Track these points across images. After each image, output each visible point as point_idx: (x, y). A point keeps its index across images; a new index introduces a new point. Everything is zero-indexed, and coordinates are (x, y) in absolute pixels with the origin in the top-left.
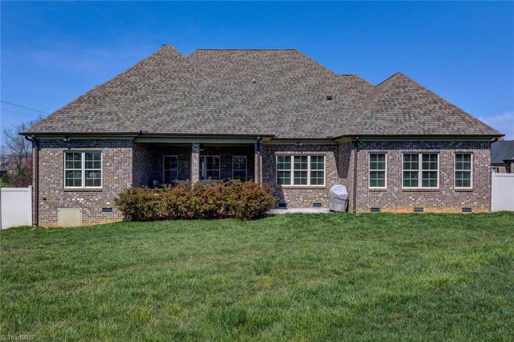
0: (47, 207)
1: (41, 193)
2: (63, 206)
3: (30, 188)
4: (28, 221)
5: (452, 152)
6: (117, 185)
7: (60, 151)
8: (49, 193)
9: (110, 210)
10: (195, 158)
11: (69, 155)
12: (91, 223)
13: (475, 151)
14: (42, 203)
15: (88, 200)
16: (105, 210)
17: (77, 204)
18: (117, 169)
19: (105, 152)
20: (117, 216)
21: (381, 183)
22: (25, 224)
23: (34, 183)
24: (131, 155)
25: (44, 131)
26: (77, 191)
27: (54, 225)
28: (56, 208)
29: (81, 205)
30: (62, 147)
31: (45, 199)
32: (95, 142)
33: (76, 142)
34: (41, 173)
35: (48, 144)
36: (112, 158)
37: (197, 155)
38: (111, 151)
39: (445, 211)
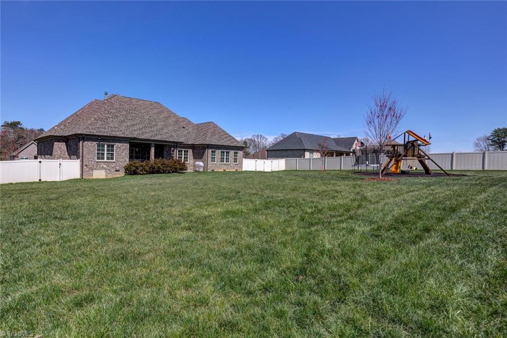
0: (88, 169)
1: (84, 163)
2: (96, 169)
3: (79, 160)
4: (78, 176)
5: (233, 151)
6: (122, 160)
7: (95, 143)
8: (89, 163)
9: (119, 171)
10: (153, 150)
11: (99, 146)
12: (110, 176)
13: (239, 152)
14: (85, 167)
15: (108, 166)
16: (116, 171)
17: (103, 168)
18: (122, 153)
19: (117, 145)
20: (122, 174)
21: (214, 161)
22: (77, 178)
23: (81, 158)
24: (128, 147)
25: (88, 133)
26: (103, 162)
27: (91, 178)
28: (92, 170)
29: (105, 168)
30: (96, 141)
31: (86, 166)
32: (112, 140)
33: (103, 139)
34: (84, 153)
35: (88, 140)
36: (120, 148)
37: (154, 148)
38: (120, 145)
39: (231, 170)
